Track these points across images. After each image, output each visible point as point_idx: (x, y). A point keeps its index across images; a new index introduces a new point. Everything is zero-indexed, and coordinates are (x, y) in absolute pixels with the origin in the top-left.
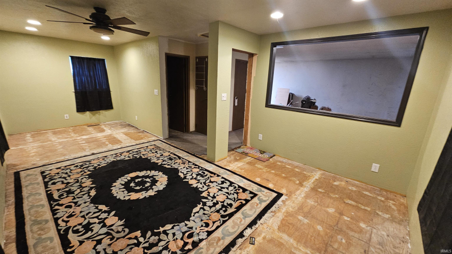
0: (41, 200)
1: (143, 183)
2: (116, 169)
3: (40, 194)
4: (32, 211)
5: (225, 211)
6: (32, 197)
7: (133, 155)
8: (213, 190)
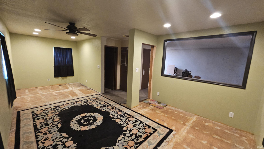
0: (30, 129)
1: (88, 120)
2: (74, 111)
3: (30, 125)
4: (25, 136)
5: (137, 140)
6: (26, 127)
7: (84, 103)
8: (130, 126)
